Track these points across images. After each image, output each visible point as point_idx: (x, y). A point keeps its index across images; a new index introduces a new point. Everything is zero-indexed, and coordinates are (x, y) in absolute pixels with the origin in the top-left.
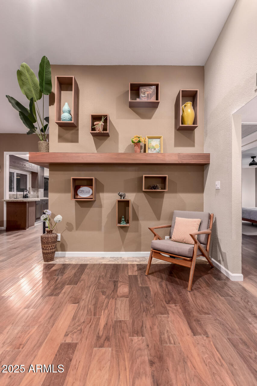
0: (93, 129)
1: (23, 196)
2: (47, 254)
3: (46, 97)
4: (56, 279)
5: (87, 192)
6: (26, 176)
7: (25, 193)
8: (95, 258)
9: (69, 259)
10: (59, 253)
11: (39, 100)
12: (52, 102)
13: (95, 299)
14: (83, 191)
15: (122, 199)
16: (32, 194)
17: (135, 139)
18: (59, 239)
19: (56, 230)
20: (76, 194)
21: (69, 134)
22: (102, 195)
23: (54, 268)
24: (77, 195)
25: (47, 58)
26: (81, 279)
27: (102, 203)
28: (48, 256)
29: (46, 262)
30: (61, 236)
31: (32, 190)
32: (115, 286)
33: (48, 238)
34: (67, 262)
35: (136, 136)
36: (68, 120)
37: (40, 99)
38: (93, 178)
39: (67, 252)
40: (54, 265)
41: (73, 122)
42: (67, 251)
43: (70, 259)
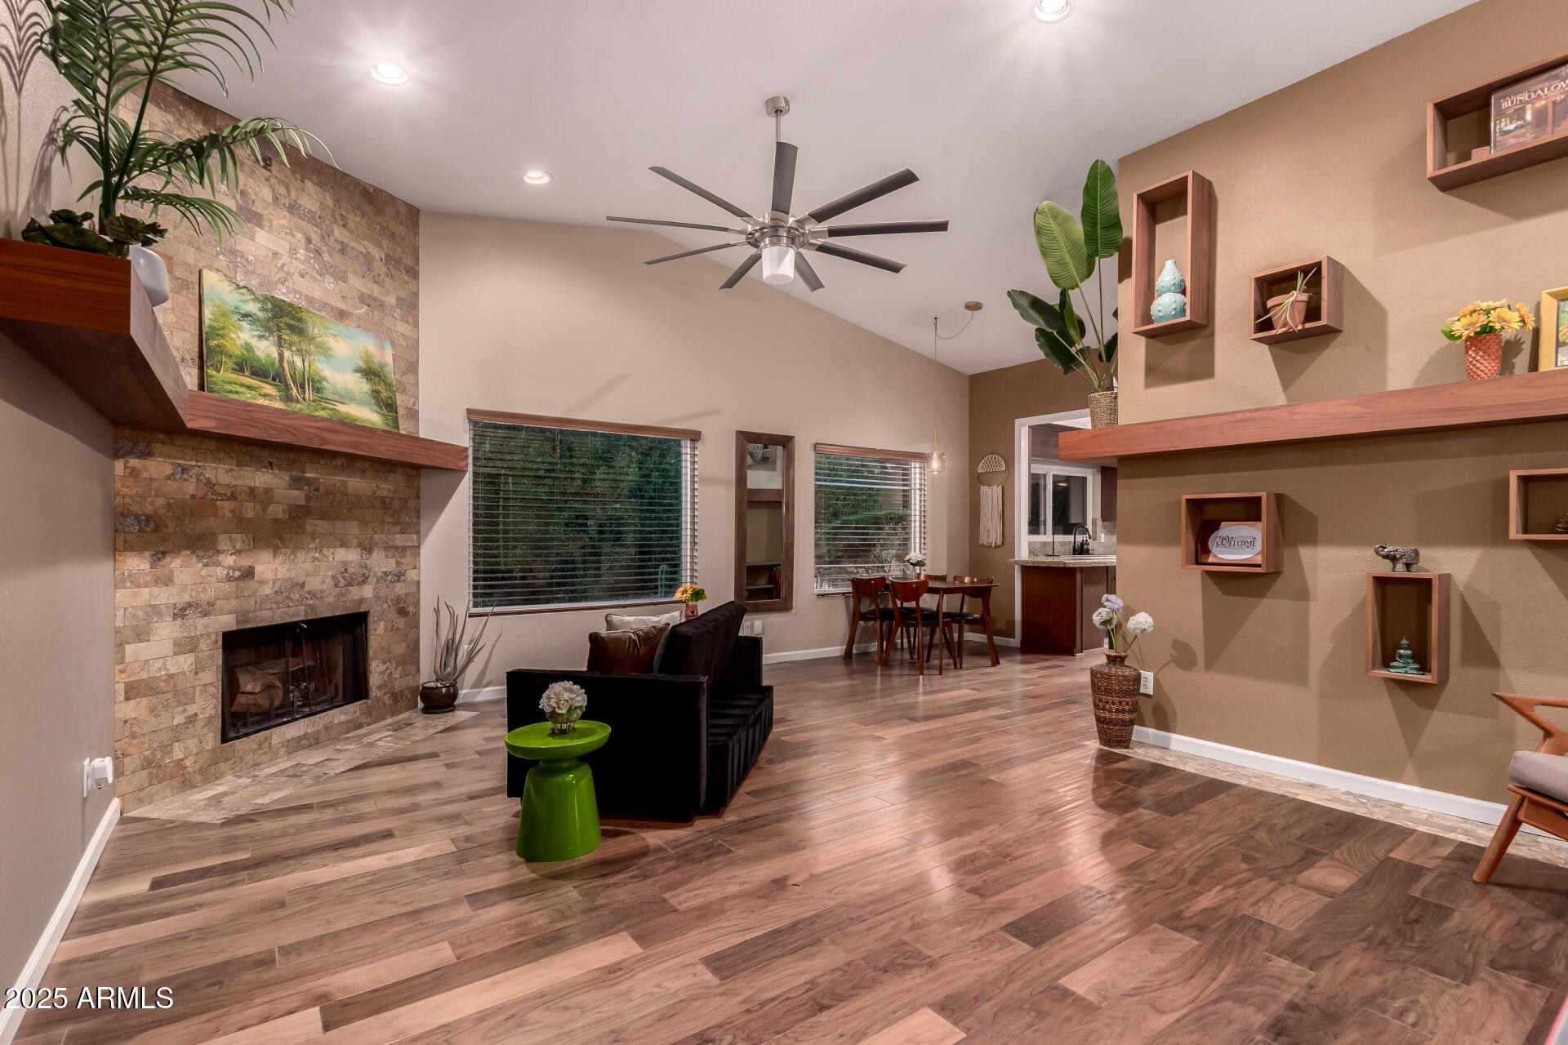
0: (1265, 325)
1: (1074, 547)
2: (1108, 724)
3: (1108, 265)
4: (1117, 788)
5: (1244, 543)
6: (1084, 479)
7: (1080, 538)
8: (1277, 777)
9: (1179, 756)
10: (1147, 733)
11: (1087, 281)
12: (1124, 272)
13: (1212, 860)
14: (1229, 540)
15: (1400, 571)
16: (1103, 540)
17: (1464, 321)
18: (1148, 685)
19: (1139, 657)
20: (1201, 551)
21: (1180, 356)
22: (1306, 553)
23: (1122, 765)
24: (1207, 551)
25: (1103, 163)
26: (1195, 809)
27: (1310, 584)
28: (1114, 732)
29: (1104, 745)
30: (1156, 680)
31: (1104, 527)
32: (1300, 860)
33: (1109, 677)
34: (1170, 762)
35: (1470, 308)
36: (1175, 316)
37: (1089, 275)
38: (1263, 495)
39: (1174, 736)
40: (1125, 758)
41: (1187, 318)
42: (1175, 732)
43: (1182, 757)
